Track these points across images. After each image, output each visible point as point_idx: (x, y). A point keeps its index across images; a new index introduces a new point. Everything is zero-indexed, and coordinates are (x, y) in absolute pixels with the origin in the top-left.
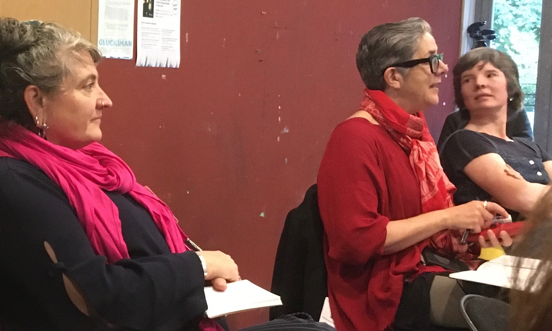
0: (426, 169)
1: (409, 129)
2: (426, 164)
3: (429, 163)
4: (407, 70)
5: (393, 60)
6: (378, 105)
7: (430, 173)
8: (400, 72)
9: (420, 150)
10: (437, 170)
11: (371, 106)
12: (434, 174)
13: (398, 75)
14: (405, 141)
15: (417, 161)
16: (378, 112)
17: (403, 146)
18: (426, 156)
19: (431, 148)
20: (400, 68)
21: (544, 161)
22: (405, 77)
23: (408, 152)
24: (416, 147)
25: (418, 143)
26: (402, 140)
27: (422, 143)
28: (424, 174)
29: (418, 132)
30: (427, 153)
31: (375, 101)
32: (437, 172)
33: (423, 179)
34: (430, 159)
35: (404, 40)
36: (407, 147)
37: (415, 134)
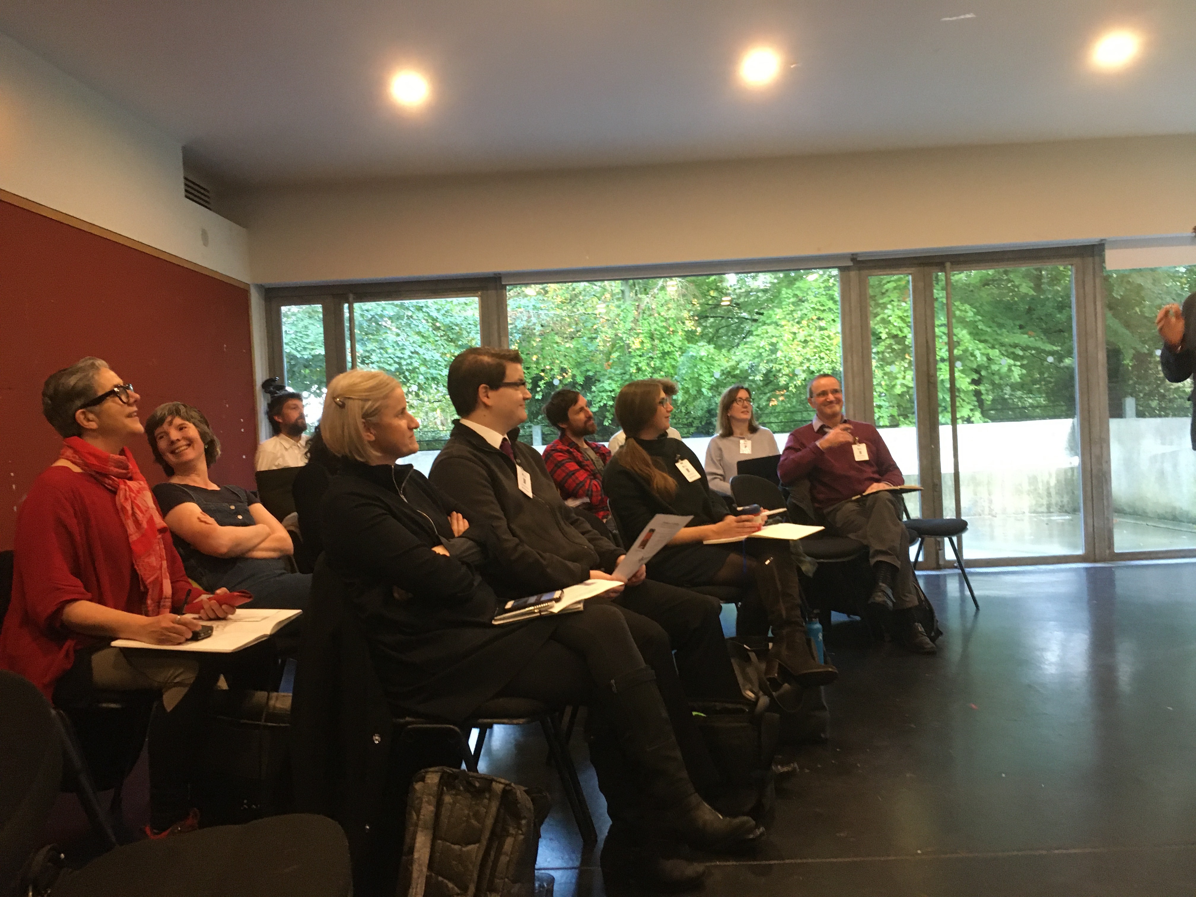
0: (133, 508)
1: (112, 468)
2: (132, 502)
3: (138, 502)
4: (97, 408)
5: (78, 403)
6: (76, 452)
7: (138, 512)
8: (92, 412)
9: (127, 489)
10: (146, 509)
11: (69, 453)
12: (141, 511)
13: (91, 416)
14: (111, 482)
15: (123, 500)
16: (77, 457)
17: (110, 487)
18: (133, 495)
19: (140, 486)
20: (89, 408)
21: (249, 505)
22: (98, 415)
23: (114, 492)
24: (122, 486)
25: (125, 484)
26: (107, 481)
27: (129, 483)
28: (130, 512)
29: (124, 471)
30: (135, 491)
31: (71, 447)
32: (146, 511)
33: (128, 518)
34: (138, 498)
35: (80, 379)
36: (114, 488)
37: (121, 473)
